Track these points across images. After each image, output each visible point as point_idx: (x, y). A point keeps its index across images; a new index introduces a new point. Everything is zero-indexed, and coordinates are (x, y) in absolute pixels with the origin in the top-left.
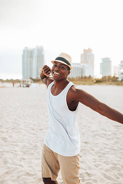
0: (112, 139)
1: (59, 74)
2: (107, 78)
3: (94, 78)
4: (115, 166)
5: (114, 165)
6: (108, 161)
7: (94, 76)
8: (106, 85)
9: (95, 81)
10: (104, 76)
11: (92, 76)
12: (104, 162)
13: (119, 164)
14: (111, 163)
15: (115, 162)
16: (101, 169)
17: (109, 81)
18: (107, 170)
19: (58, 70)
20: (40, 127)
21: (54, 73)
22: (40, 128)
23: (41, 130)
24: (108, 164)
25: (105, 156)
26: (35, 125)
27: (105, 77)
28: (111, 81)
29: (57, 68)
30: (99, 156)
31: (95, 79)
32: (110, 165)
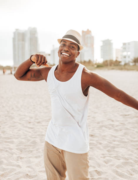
0: (121, 130)
1: (69, 55)
2: (109, 62)
3: (94, 63)
4: (128, 161)
5: (126, 160)
6: (119, 156)
7: (94, 61)
8: (109, 69)
9: (96, 66)
10: (105, 60)
11: (92, 60)
12: (114, 157)
13: (131, 159)
14: (123, 158)
15: (126, 156)
16: (112, 165)
17: (111, 65)
18: (118, 167)
19: (68, 50)
20: (37, 119)
21: (63, 54)
22: (37, 121)
23: (38, 123)
24: (119, 159)
25: (114, 150)
26: (31, 118)
27: (106, 61)
28: (113, 65)
29: (67, 48)
30: (108, 151)
31: (96, 64)
32: (122, 161)
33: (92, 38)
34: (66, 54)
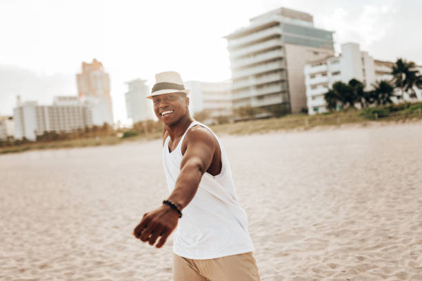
2: (145, 125)
3: (116, 128)
7: (114, 124)
8: (149, 140)
9: (120, 135)
10: (137, 121)
11: (110, 123)
17: (150, 131)
21: (163, 114)
27: (140, 124)
28: (154, 130)
29: (163, 103)
31: (119, 131)
33: (106, 78)
34: (166, 112)
